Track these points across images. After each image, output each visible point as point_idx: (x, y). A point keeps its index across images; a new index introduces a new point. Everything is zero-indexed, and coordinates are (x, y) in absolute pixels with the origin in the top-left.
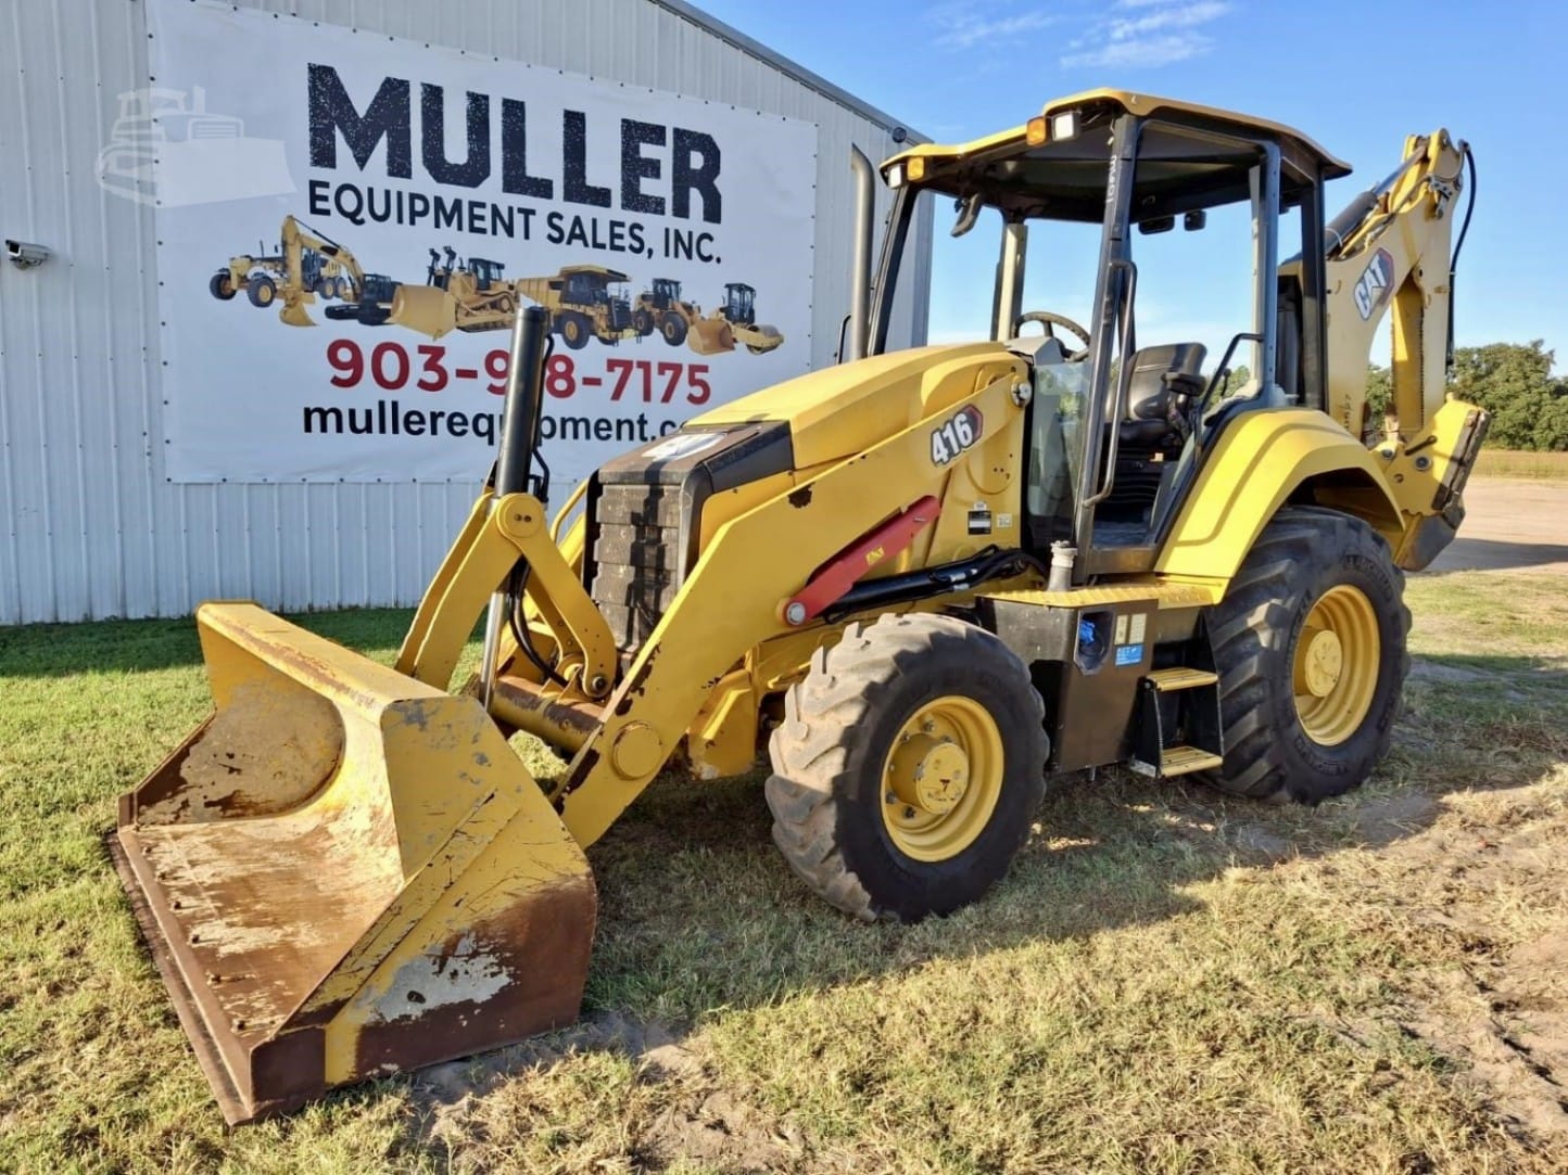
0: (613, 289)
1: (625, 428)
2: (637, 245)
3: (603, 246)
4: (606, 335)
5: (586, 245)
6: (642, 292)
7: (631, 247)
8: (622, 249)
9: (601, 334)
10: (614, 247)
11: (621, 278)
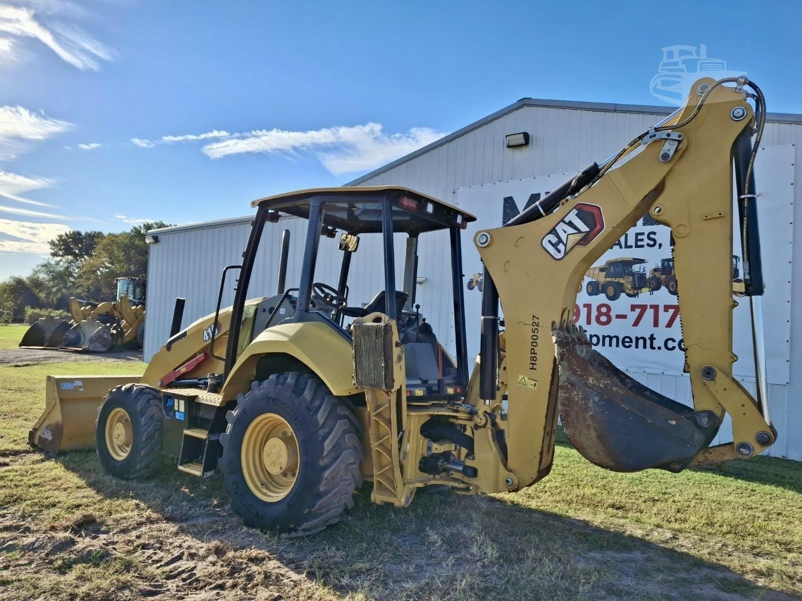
0: (636, 268)
1: (641, 342)
2: (651, 243)
3: (631, 247)
4: (631, 292)
5: (621, 247)
6: (654, 267)
7: (648, 245)
8: (642, 246)
9: (627, 291)
10: (637, 246)
11: (642, 261)
